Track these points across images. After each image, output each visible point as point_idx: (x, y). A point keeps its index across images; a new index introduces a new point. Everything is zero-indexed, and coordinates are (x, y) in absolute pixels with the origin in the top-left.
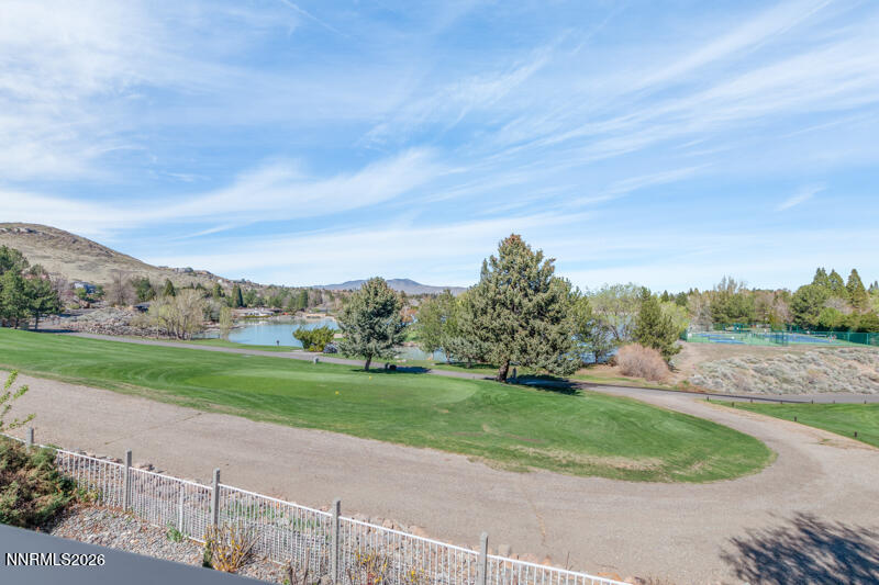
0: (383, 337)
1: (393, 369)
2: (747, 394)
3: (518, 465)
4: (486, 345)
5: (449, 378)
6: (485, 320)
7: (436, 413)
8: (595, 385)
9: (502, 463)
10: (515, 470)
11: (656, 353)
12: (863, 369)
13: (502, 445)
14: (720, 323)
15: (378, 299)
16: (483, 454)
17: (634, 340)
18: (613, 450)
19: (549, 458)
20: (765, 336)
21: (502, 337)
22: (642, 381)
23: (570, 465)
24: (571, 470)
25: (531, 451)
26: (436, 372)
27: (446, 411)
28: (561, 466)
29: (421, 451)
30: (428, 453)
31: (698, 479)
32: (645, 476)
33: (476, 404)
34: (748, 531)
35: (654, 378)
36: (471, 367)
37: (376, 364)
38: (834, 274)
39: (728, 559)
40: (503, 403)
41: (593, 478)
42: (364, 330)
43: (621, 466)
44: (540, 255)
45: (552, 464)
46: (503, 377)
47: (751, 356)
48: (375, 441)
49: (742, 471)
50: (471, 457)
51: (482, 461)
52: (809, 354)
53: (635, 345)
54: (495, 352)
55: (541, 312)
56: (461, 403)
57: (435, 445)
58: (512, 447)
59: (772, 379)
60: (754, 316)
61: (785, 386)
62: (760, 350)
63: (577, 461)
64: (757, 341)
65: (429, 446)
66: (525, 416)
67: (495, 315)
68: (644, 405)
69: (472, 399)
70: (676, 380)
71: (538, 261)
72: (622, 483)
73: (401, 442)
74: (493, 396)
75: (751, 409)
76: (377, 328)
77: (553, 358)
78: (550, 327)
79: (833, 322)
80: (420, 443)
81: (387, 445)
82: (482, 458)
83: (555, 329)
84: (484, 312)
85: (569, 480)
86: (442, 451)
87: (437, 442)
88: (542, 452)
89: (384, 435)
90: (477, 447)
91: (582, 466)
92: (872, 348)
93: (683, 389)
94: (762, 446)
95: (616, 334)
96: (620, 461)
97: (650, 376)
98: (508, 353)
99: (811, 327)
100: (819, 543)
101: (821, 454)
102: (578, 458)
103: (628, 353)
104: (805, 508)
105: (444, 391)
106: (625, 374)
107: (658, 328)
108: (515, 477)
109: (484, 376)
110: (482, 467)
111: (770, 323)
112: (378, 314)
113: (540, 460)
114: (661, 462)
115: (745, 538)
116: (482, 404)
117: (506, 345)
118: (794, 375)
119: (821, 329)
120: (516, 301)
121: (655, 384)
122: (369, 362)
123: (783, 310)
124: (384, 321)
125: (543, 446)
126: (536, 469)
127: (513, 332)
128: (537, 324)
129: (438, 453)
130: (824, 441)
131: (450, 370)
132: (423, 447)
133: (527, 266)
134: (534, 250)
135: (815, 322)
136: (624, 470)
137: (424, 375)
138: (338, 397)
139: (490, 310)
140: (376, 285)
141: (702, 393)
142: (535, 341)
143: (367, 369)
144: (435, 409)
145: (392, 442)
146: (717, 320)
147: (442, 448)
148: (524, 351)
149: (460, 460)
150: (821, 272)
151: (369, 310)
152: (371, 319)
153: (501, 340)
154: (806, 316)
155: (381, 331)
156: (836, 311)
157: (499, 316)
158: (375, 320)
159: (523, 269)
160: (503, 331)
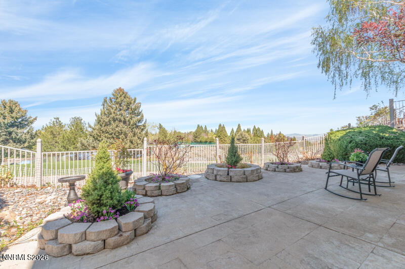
6: (109, 128)
21: (120, 136)
38: (201, 126)
44: (135, 99)
71: (135, 102)
76: (14, 135)
79: (203, 140)
112: (12, 125)
119: (201, 142)
123: (191, 137)
124: (20, 131)
133: (131, 103)
135: (199, 141)
139: (112, 122)
140: (11, 106)
148: (131, 142)
150: (198, 126)
151: (6, 122)
152: (7, 129)
153: (119, 138)
154: (197, 139)
155: (18, 137)
156: (204, 137)
157: (117, 126)
158: (11, 129)
159: (129, 104)
160: (120, 133)
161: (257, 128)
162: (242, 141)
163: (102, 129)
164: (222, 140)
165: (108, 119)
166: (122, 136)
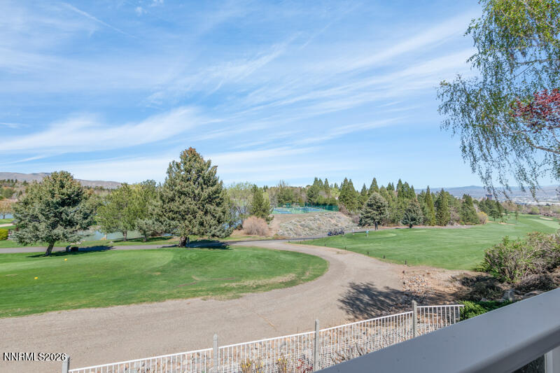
0: (70, 223)
1: (75, 251)
2: (300, 237)
3: (232, 295)
4: (173, 223)
5: (145, 250)
6: (173, 206)
7: (151, 276)
8: (235, 242)
9: (223, 296)
10: (233, 298)
11: (263, 220)
12: (333, 221)
13: (216, 285)
14: (281, 204)
15: (64, 190)
16: (208, 294)
17: (251, 214)
18: (272, 274)
19: (246, 286)
20: (299, 209)
21: (187, 217)
22: (258, 237)
23: (258, 287)
24: (260, 289)
25: (234, 285)
26: (118, 247)
27: (159, 273)
28: (254, 289)
29: (164, 303)
30: (170, 303)
31: (311, 279)
32: (292, 283)
33: (179, 265)
34: (340, 295)
35: (263, 234)
36: (147, 241)
37: (59, 247)
38: (320, 180)
39: (342, 308)
40: (197, 260)
41: (273, 290)
42: (48, 218)
43: (281, 281)
44: (209, 162)
45: (249, 289)
46: (185, 244)
47: (298, 219)
48: (119, 306)
49: (323, 271)
50: (202, 297)
51: (211, 299)
52: (317, 216)
53: (253, 217)
54: (181, 227)
55: (210, 199)
56: (168, 265)
57: (171, 296)
58: (222, 285)
59: (307, 229)
60: (294, 199)
61: (312, 231)
62: (299, 216)
63: (261, 284)
64: (296, 211)
65: (169, 299)
66: (215, 265)
67: (181, 202)
68: (265, 249)
69: (174, 261)
70: (273, 234)
71: (209, 167)
72: (286, 289)
73: (144, 301)
74: (187, 257)
75: (305, 244)
76: (64, 216)
77: (219, 228)
78: (217, 209)
79: (322, 202)
80: (160, 298)
81: (132, 306)
82: (209, 296)
83: (219, 209)
84: (172, 200)
85: (262, 296)
86: (181, 299)
87: (171, 294)
88: (240, 284)
89: (125, 300)
90: (201, 291)
91: (264, 286)
92: (335, 212)
93: (276, 238)
94: (321, 259)
95: (240, 212)
96: (279, 279)
97: (261, 233)
98: (191, 227)
99: (314, 204)
100: (360, 292)
101: (341, 258)
102: (260, 282)
103: (250, 222)
104: (350, 280)
105: (148, 260)
106: (248, 234)
107: (263, 207)
108: (236, 301)
109: (162, 246)
110: (213, 302)
111: (299, 203)
112: (63, 203)
113: (243, 288)
114: (294, 275)
115: (341, 298)
116: (183, 263)
117: (190, 222)
118: (313, 226)
119: (317, 205)
120: (196, 192)
121: (263, 237)
122: (51, 247)
123: (304, 196)
124: (71, 209)
125: (239, 281)
126: (244, 294)
127: (194, 213)
128: (208, 206)
129: (178, 301)
130: (338, 253)
131: (130, 245)
132: (165, 300)
133: (203, 170)
134: (206, 159)
135: (315, 202)
136: (283, 283)
137: (108, 251)
138: (38, 281)
139: (177, 198)
140: (62, 180)
141: (284, 239)
142: (209, 217)
143: (49, 253)
144: (149, 273)
145: (137, 303)
146: (279, 202)
147: (179, 297)
148: (202, 224)
149: (197, 301)
150: (316, 179)
151: (55, 200)
152: (57, 208)
153: (186, 219)
154: (312, 199)
155: (68, 218)
156: (322, 197)
157: (183, 202)
158: (61, 209)
159: (199, 171)
160: (187, 212)
161: (403, 183)
162: (375, 207)
163: (165, 206)
164: (349, 201)
165: (172, 192)
166: (189, 216)
